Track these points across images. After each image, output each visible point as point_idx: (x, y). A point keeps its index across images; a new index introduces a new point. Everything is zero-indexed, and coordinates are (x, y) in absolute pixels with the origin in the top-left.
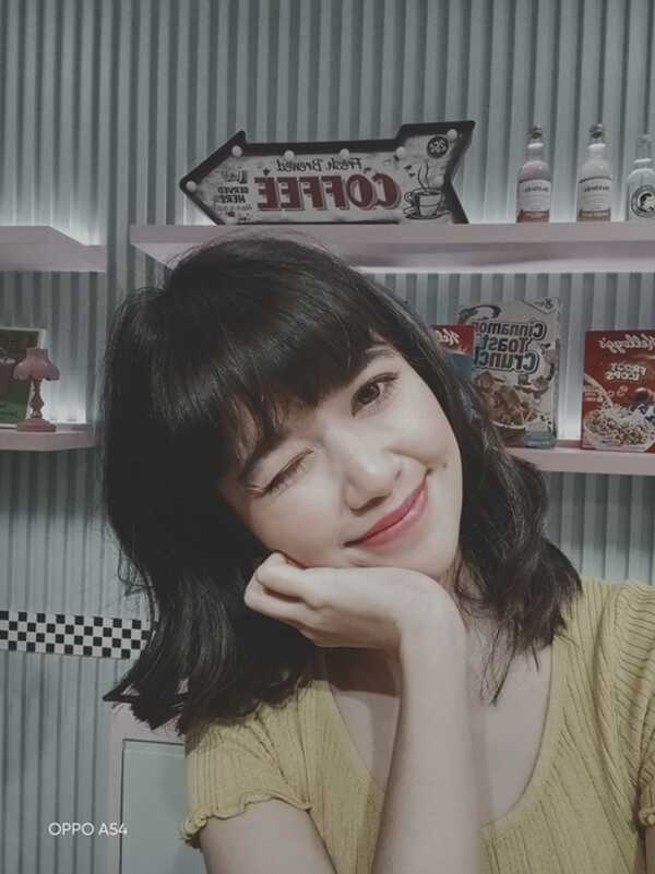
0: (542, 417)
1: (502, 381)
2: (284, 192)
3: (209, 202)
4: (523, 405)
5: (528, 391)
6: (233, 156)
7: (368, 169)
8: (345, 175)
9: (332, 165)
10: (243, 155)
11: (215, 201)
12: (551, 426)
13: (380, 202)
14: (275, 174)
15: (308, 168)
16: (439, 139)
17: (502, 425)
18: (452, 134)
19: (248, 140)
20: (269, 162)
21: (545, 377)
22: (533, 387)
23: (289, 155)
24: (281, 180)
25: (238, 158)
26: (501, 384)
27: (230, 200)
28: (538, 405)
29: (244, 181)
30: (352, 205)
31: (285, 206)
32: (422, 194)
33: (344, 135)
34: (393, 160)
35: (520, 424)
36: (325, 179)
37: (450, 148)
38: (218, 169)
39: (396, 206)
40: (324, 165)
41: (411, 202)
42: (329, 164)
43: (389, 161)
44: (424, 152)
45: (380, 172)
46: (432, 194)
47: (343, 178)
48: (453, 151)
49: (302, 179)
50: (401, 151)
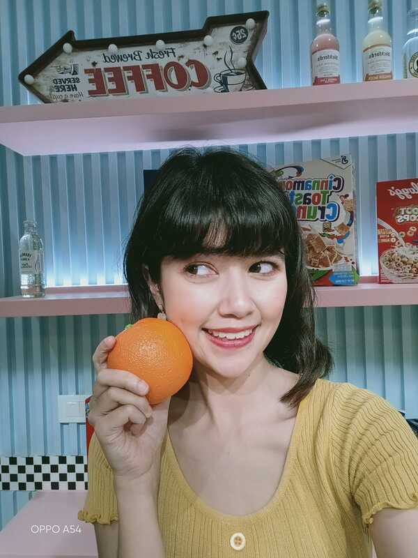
0: (346, 258)
1: (309, 230)
2: (110, 80)
3: (45, 92)
4: (328, 249)
5: (332, 237)
6: (65, 53)
7: (182, 57)
8: (162, 63)
9: (150, 55)
10: (73, 51)
11: (51, 90)
12: (355, 266)
13: (193, 84)
14: (102, 65)
15: (129, 58)
16: (239, 28)
17: (312, 268)
18: (250, 22)
19: (77, 37)
20: (96, 56)
21: (346, 223)
22: (336, 233)
23: (113, 48)
24: (107, 70)
25: (69, 54)
26: (308, 232)
27: (64, 89)
28: (342, 248)
29: (75, 73)
30: (168, 86)
31: (112, 91)
32: (228, 74)
33: (160, 29)
34: (203, 47)
35: (327, 266)
36: (145, 67)
37: (250, 35)
38: (51, 64)
39: (209, 86)
40: (144, 55)
41: (220, 82)
42: (148, 54)
43: (199, 49)
44: (228, 40)
45: (191, 59)
46: (238, 74)
47: (160, 65)
48: (252, 39)
49: (126, 68)
50: (208, 39)
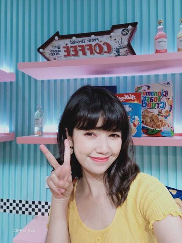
0: (168, 125)
1: (152, 113)
2: (73, 51)
3: (47, 56)
4: (160, 121)
5: (162, 116)
6: (55, 40)
7: (101, 41)
8: (93, 44)
9: (89, 41)
10: (59, 39)
11: (49, 55)
12: (172, 129)
13: (105, 52)
14: (69, 45)
15: (80, 42)
16: (125, 29)
17: (153, 129)
18: (130, 27)
19: (60, 34)
20: (67, 41)
21: (169, 110)
22: (164, 114)
23: (74, 38)
24: (71, 47)
25: (57, 41)
27: (54, 55)
28: (166, 121)
29: (59, 48)
30: (95, 53)
31: (73, 55)
32: (120, 48)
33: (93, 30)
34: (110, 37)
35: (160, 128)
36: (86, 45)
37: (130, 32)
38: (50, 45)
39: (111, 53)
40: (86, 41)
41: (117, 51)
42: (88, 40)
43: (108, 38)
44: (120, 34)
45: (105, 42)
46: (124, 48)
48: (130, 34)
49: (79, 46)
50: (112, 34)
